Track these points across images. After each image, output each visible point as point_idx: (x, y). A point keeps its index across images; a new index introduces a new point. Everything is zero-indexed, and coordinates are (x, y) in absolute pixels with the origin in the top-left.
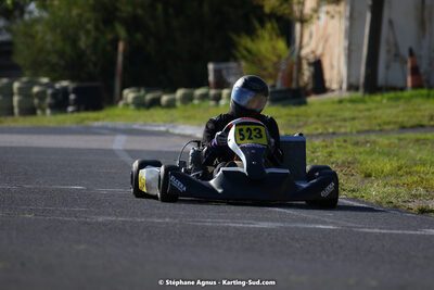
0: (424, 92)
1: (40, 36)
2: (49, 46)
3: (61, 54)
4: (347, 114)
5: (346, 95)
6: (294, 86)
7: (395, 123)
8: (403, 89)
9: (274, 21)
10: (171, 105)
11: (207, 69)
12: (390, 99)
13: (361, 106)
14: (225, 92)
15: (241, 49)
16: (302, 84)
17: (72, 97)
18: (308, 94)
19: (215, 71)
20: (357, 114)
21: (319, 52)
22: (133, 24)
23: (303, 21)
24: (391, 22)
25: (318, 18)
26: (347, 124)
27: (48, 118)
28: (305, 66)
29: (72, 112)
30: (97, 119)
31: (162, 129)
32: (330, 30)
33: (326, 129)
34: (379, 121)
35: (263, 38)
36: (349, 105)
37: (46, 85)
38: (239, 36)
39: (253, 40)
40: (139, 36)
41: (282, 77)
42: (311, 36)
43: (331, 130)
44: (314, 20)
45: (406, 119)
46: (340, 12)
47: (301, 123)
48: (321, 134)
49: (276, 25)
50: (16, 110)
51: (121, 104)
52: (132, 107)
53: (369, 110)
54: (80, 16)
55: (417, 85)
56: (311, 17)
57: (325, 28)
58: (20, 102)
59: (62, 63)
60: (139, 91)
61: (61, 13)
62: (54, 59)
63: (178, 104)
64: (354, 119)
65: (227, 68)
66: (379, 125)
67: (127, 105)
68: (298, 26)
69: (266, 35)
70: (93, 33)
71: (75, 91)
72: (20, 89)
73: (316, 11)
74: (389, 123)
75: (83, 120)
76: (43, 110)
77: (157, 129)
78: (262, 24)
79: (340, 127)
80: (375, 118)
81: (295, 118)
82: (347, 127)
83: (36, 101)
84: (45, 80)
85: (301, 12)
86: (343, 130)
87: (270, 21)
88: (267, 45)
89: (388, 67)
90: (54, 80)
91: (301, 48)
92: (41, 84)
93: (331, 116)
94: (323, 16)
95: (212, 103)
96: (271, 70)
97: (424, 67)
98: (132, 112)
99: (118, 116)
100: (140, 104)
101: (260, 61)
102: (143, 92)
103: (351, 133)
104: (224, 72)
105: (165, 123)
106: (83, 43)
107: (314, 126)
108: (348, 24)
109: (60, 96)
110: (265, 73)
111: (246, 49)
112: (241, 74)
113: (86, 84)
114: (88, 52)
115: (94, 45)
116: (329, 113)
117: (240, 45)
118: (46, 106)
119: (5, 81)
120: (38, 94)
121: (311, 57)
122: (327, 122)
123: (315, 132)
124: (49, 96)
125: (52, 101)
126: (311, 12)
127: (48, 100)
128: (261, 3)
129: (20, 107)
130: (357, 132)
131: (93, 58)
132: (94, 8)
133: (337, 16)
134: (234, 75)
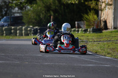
1: (30, 15)
2: (32, 17)
3: (36, 19)
4: (113, 35)
5: (113, 30)
6: (99, 28)
9: (93, 10)
11: (75, 23)
14: (80, 29)
15: (85, 18)
16: (101, 27)
17: (39, 31)
18: (103, 30)
19: (77, 24)
20: (116, 35)
21: (106, 19)
22: (55, 11)
23: (101, 10)
25: (106, 9)
26: (114, 38)
28: (102, 22)
32: (109, 13)
33: (108, 39)
36: (114, 33)
37: (31, 28)
38: (84, 14)
39: (88, 15)
40: (57, 14)
41: (96, 25)
42: (104, 14)
43: (109, 40)
44: (105, 10)
46: (111, 8)
47: (101, 38)
48: (106, 41)
49: (94, 12)
50: (23, 34)
54: (41, 9)
56: (104, 9)
57: (107, 12)
58: (24, 32)
59: (36, 22)
61: (36, 8)
62: (34, 21)
64: (115, 37)
65: (81, 23)
69: (91, 14)
70: (44, 14)
71: (39, 29)
72: (24, 29)
73: (105, 7)
76: (31, 34)
78: (90, 11)
79: (111, 39)
81: (99, 36)
83: (29, 32)
85: (101, 8)
86: (112, 40)
87: (92, 10)
88: (92, 16)
90: (34, 26)
91: (101, 17)
92: (30, 27)
93: (109, 36)
94: (107, 9)
95: (77, 32)
96: (93, 23)
101: (90, 21)
103: (115, 40)
104: (80, 24)
107: (105, 38)
108: (114, 11)
109: (35, 31)
110: (91, 24)
111: (86, 18)
112: (85, 24)
113: (42, 28)
114: (43, 19)
115: (45, 17)
116: (109, 35)
117: (84, 17)
118: (31, 33)
119: (20, 27)
120: (29, 30)
121: (104, 20)
122: (108, 37)
123: (105, 40)
124: (32, 31)
125: (33, 32)
126: (103, 8)
127: (32, 32)
128: (90, 6)
129: (24, 34)
130: (116, 40)
131: (44, 20)
132: (45, 7)
133: (111, 9)
134: (82, 25)
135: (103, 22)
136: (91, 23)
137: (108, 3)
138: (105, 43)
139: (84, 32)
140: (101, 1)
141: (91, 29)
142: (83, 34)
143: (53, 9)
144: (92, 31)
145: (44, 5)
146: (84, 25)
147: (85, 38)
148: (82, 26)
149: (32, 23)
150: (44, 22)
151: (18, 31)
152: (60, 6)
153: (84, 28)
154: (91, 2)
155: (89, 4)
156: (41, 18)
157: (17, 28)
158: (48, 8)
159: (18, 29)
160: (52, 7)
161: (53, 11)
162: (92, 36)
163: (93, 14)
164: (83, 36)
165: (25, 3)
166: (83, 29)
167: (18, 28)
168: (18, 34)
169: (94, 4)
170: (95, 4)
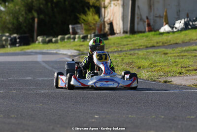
0: (153, 33)
1: (4, 17)
2: (8, 21)
3: (13, 24)
4: (125, 43)
5: (123, 35)
6: (102, 33)
7: (144, 46)
8: (144, 32)
9: (93, 8)
10: (56, 42)
11: (69, 27)
12: (140, 36)
13: (129, 39)
14: (77, 36)
16: (105, 31)
17: (18, 40)
18: (108, 35)
19: (72, 28)
20: (129, 43)
21: (111, 19)
22: (40, 11)
23: (105, 7)
24: (138, 7)
25: (111, 6)
27: (9, 49)
28: (106, 25)
29: (18, 46)
30: (28, 49)
31: (55, 52)
32: (115, 11)
33: (118, 49)
34: (137, 45)
36: (125, 39)
37: (8, 36)
38: (80, 14)
39: (86, 16)
40: (42, 16)
41: (98, 30)
42: (108, 14)
43: (120, 50)
44: (109, 7)
45: (148, 44)
46: (119, 4)
48: (116, 51)
49: (94, 10)
51: (37, 42)
52: (41, 43)
53: (133, 41)
54: (19, 9)
55: (150, 30)
57: (113, 10)
59: (13, 27)
61: (12, 8)
62: (10, 26)
63: (59, 41)
64: (127, 45)
65: (77, 27)
66: (138, 46)
67: (39, 42)
68: (103, 9)
69: (91, 14)
70: (25, 15)
71: (19, 38)
73: (110, 3)
74: (141, 46)
75: (23, 49)
76: (7, 46)
77: (52, 52)
78: (89, 9)
79: (123, 48)
80: (136, 44)
82: (126, 48)
83: (4, 43)
84: (7, 34)
85: (104, 4)
86: (124, 49)
88: (91, 17)
89: (138, 24)
90: (11, 34)
91: (104, 18)
92: (6, 36)
95: (72, 40)
96: (93, 27)
97: (152, 23)
98: (41, 45)
99: (36, 47)
100: (44, 42)
101: (89, 24)
102: (45, 37)
104: (76, 28)
105: (55, 49)
107: (113, 48)
109: (13, 40)
110: (91, 28)
111: (83, 19)
112: (82, 29)
113: (23, 35)
114: (23, 23)
115: (25, 20)
116: (118, 43)
117: (80, 18)
118: (8, 44)
120: (5, 40)
121: (109, 22)
122: (118, 46)
123: (114, 50)
124: (9, 40)
125: (11, 42)
126: (108, 4)
127: (9, 42)
128: (88, 1)
131: (25, 25)
132: (24, 6)
134: (80, 29)
135: (108, 24)
136: (90, 26)
138: (116, 55)
139: (82, 40)
141: (93, 35)
142: (82, 43)
143: (36, 8)
147: (85, 48)
148: (79, 31)
149: (7, 30)
150: (24, 28)
152: (46, 4)
153: (82, 34)
156: (20, 21)
158: (29, 8)
160: (35, 5)
161: (36, 11)
164: (82, 45)
166: (81, 36)
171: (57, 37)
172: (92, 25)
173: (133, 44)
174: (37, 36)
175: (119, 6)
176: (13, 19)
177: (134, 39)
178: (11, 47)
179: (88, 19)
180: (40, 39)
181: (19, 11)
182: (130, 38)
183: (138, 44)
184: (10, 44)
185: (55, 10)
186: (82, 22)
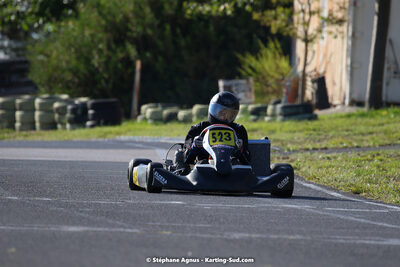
1: (54, 54)
2: (64, 64)
3: (75, 72)
4: (362, 129)
5: (349, 110)
6: (298, 102)
9: (277, 41)
10: (187, 120)
11: (217, 85)
12: (396, 114)
15: (247, 67)
16: (305, 100)
17: (91, 112)
19: (225, 87)
20: (371, 129)
22: (143, 44)
23: (307, 41)
24: (391, 41)
25: (322, 38)
26: (365, 138)
27: (67, 133)
28: (309, 83)
29: (92, 126)
30: (119, 134)
32: (331, 49)
34: (395, 135)
35: (267, 57)
37: (66, 101)
38: (244, 56)
39: (257, 59)
41: (287, 94)
43: (355, 144)
46: (342, 33)
48: (346, 147)
49: (278, 45)
50: (38, 125)
51: (139, 118)
52: (150, 122)
53: (382, 125)
54: (92, 36)
56: (315, 37)
57: (327, 48)
58: (41, 117)
59: (76, 80)
60: (157, 107)
61: (75, 34)
62: (68, 76)
63: (194, 119)
64: (371, 133)
65: (237, 85)
67: (145, 119)
68: (300, 46)
69: (270, 55)
70: (106, 52)
71: (94, 107)
72: (41, 105)
73: (320, 31)
75: (106, 134)
76: (63, 125)
78: (266, 43)
82: (368, 141)
83: (56, 116)
84: (65, 97)
85: (306, 32)
87: (273, 41)
88: (269, 62)
90: (73, 96)
91: (305, 65)
92: (60, 100)
93: (347, 130)
94: (325, 35)
98: (150, 126)
99: (140, 130)
100: (157, 119)
101: (264, 78)
102: (159, 108)
104: (234, 89)
106: (96, 61)
108: (350, 43)
109: (79, 112)
110: (270, 89)
111: (251, 67)
112: (250, 90)
114: (101, 70)
115: (107, 63)
116: (345, 128)
117: (244, 63)
118: (65, 120)
119: (27, 97)
120: (58, 109)
121: (314, 73)
123: (341, 146)
124: (69, 111)
125: (72, 116)
126: (315, 33)
127: (68, 115)
128: (268, 24)
129: (41, 122)
130: (381, 146)
131: (106, 76)
132: (106, 30)
133: (339, 37)
134: (243, 91)
135: (313, 81)
136: (268, 86)
137: (330, 14)
139: (252, 117)
140: (307, 11)
141: (279, 106)
142: (255, 125)
143: (135, 35)
144: (281, 114)
145: (103, 22)
146: (248, 94)
148: (240, 96)
149: (60, 85)
150: (103, 81)
151: (18, 114)
152: (161, 26)
153: (252, 103)
154: (273, 12)
155: (265, 19)
156: (93, 66)
157: (13, 103)
158: (118, 33)
159: (17, 107)
160: (134, 29)
161: (135, 42)
162: (287, 132)
163: (274, 53)
164: (253, 131)
165: (33, 16)
166: (251, 107)
167: (18, 101)
168: (18, 125)
169: (283, 20)
170: (286, 18)
171: (190, 106)
172: (271, 81)
173: (385, 132)
174: (141, 104)
175: (343, 38)
176: (78, 59)
177: (384, 120)
178: (73, 128)
179: (263, 68)
180: (147, 110)
181: (92, 41)
182: (372, 116)
183: (397, 132)
184: (71, 121)
185: (183, 43)
186: (250, 75)
